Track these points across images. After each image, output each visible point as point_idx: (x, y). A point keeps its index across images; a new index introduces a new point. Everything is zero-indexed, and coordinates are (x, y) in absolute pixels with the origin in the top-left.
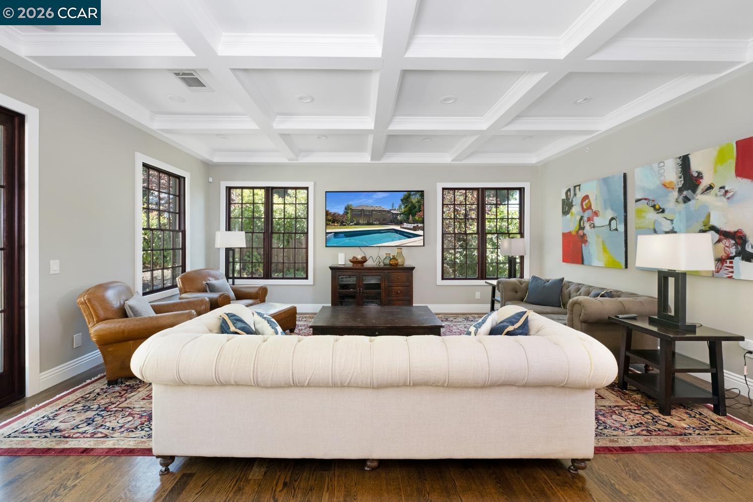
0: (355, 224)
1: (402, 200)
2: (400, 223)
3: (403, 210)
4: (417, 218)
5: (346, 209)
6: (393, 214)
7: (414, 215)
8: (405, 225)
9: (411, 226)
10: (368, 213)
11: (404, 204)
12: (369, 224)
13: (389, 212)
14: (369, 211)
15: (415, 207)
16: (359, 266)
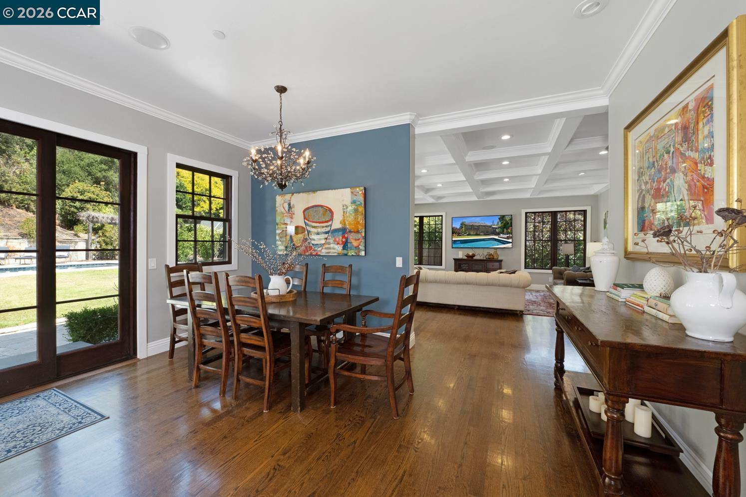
0: (468, 235)
2: (498, 234)
3: (500, 225)
4: (509, 231)
5: (461, 224)
6: (493, 228)
7: (507, 229)
8: (502, 235)
9: (505, 236)
10: (476, 228)
11: (500, 221)
12: (477, 234)
13: (490, 226)
14: (477, 226)
15: (508, 224)
16: (470, 258)
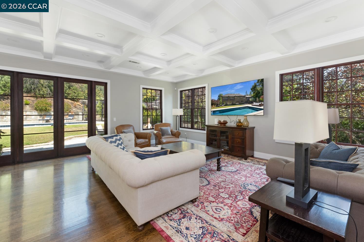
0: (225, 105)
1: (251, 89)
2: (251, 103)
3: (252, 95)
4: (261, 99)
5: (219, 97)
6: (247, 98)
7: (259, 97)
8: (254, 104)
9: (258, 104)
10: (232, 98)
11: (252, 91)
12: (233, 104)
13: (244, 96)
14: (233, 97)
15: (260, 93)
